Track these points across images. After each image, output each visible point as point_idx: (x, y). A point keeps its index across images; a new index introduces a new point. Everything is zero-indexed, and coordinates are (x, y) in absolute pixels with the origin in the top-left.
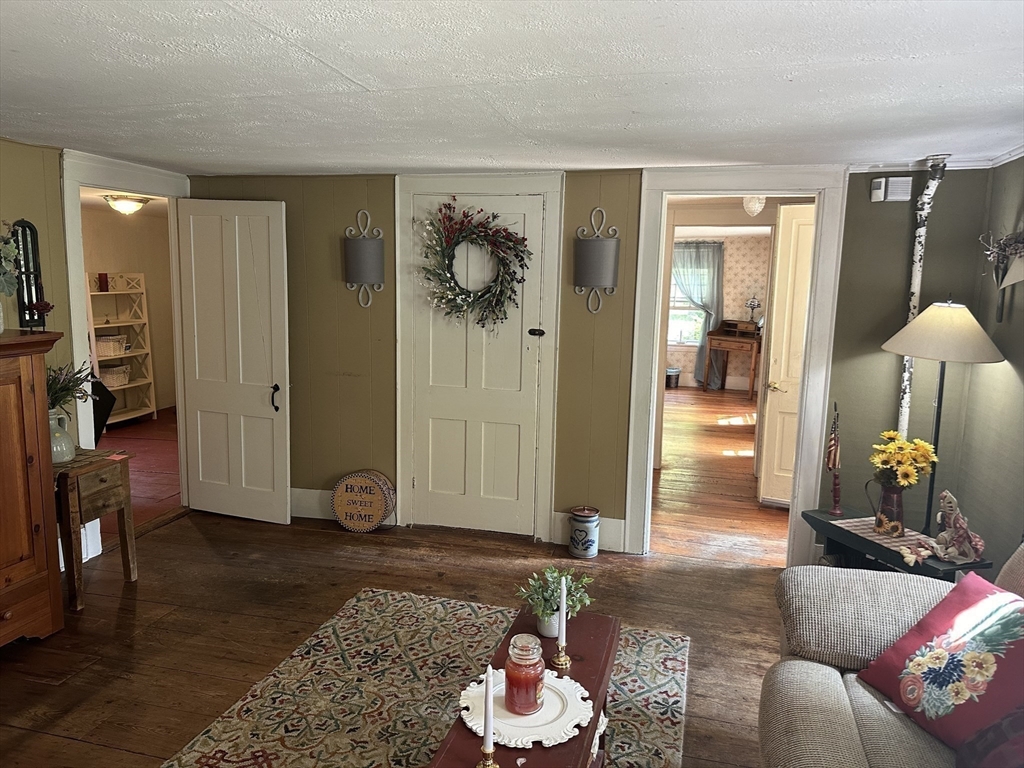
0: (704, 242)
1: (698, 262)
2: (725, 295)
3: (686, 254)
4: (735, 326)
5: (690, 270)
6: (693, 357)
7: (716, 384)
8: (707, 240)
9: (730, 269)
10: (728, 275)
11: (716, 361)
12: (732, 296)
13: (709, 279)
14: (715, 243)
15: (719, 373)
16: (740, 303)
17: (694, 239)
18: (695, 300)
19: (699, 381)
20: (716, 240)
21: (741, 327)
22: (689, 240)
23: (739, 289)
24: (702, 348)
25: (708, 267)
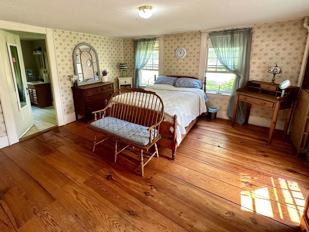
0: (237, 29)
1: (232, 43)
2: (251, 64)
3: (224, 39)
4: (258, 85)
5: (226, 48)
6: (227, 102)
7: (241, 121)
8: (239, 27)
9: (256, 46)
10: (255, 50)
11: (242, 107)
12: (257, 64)
13: (240, 53)
14: (246, 29)
15: (244, 114)
16: (264, 69)
17: (230, 28)
18: (230, 67)
19: (230, 117)
20: (246, 27)
21: (263, 87)
22: (227, 29)
23: (263, 60)
24: (232, 98)
25: (240, 46)
